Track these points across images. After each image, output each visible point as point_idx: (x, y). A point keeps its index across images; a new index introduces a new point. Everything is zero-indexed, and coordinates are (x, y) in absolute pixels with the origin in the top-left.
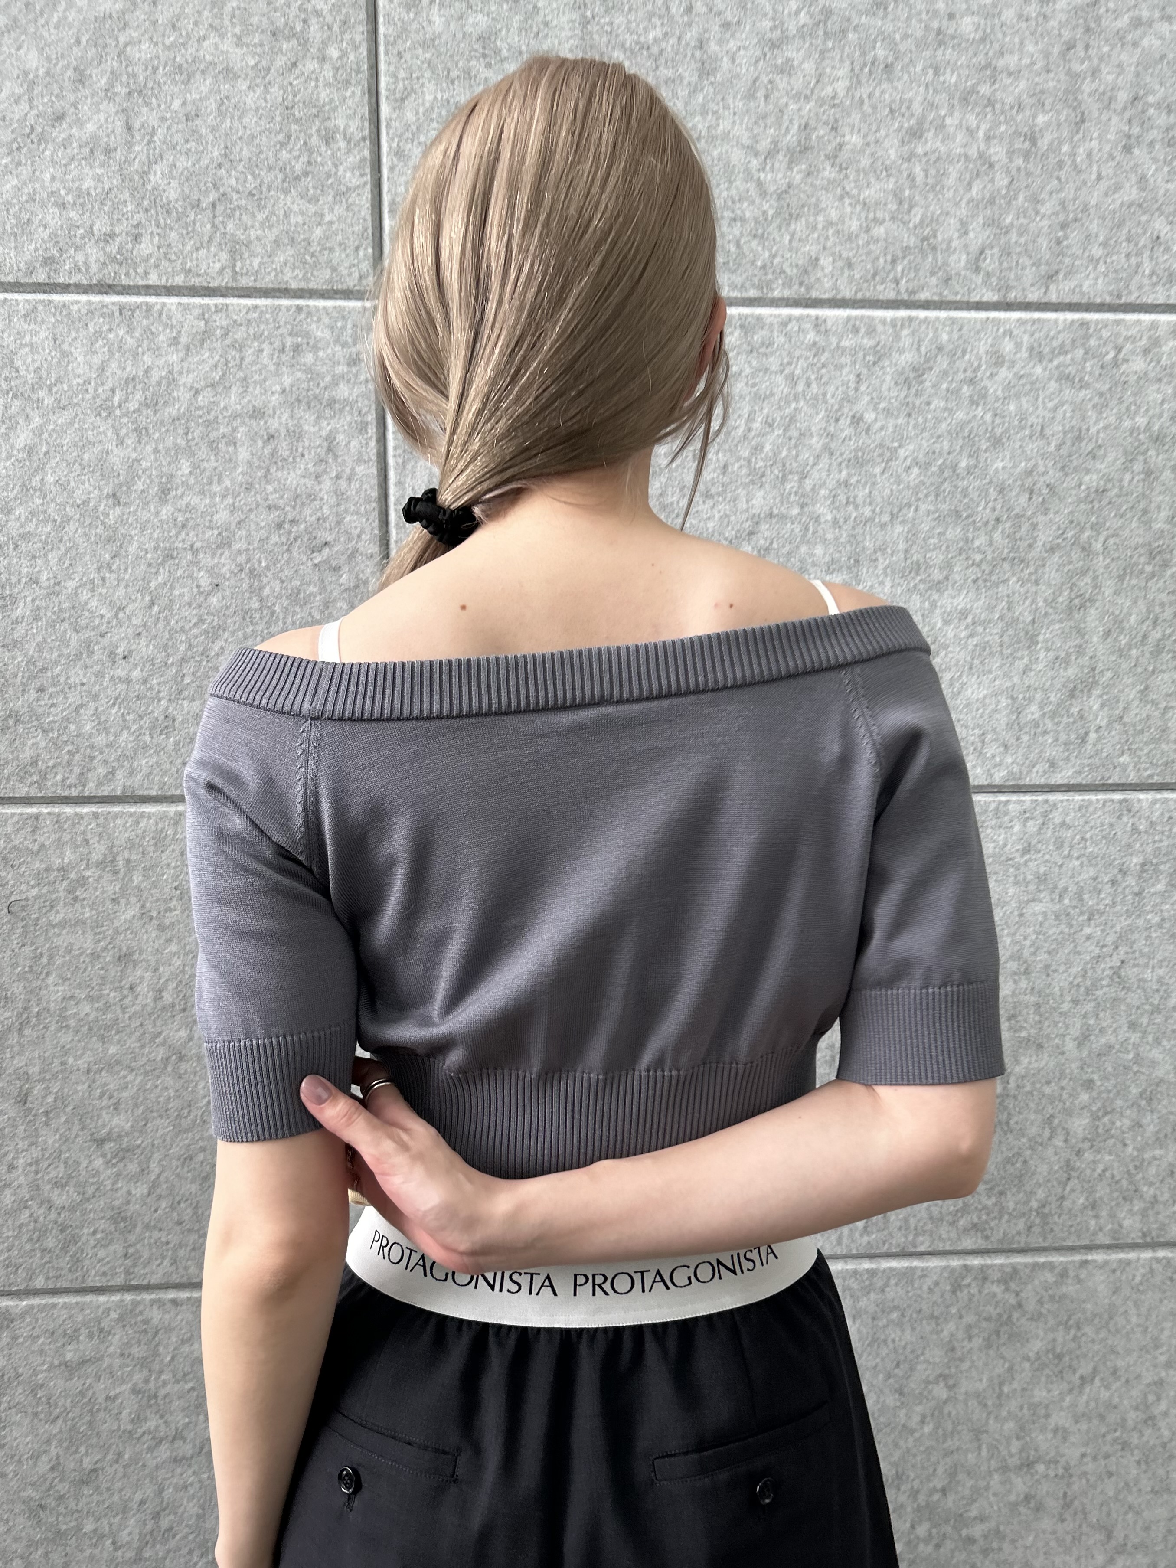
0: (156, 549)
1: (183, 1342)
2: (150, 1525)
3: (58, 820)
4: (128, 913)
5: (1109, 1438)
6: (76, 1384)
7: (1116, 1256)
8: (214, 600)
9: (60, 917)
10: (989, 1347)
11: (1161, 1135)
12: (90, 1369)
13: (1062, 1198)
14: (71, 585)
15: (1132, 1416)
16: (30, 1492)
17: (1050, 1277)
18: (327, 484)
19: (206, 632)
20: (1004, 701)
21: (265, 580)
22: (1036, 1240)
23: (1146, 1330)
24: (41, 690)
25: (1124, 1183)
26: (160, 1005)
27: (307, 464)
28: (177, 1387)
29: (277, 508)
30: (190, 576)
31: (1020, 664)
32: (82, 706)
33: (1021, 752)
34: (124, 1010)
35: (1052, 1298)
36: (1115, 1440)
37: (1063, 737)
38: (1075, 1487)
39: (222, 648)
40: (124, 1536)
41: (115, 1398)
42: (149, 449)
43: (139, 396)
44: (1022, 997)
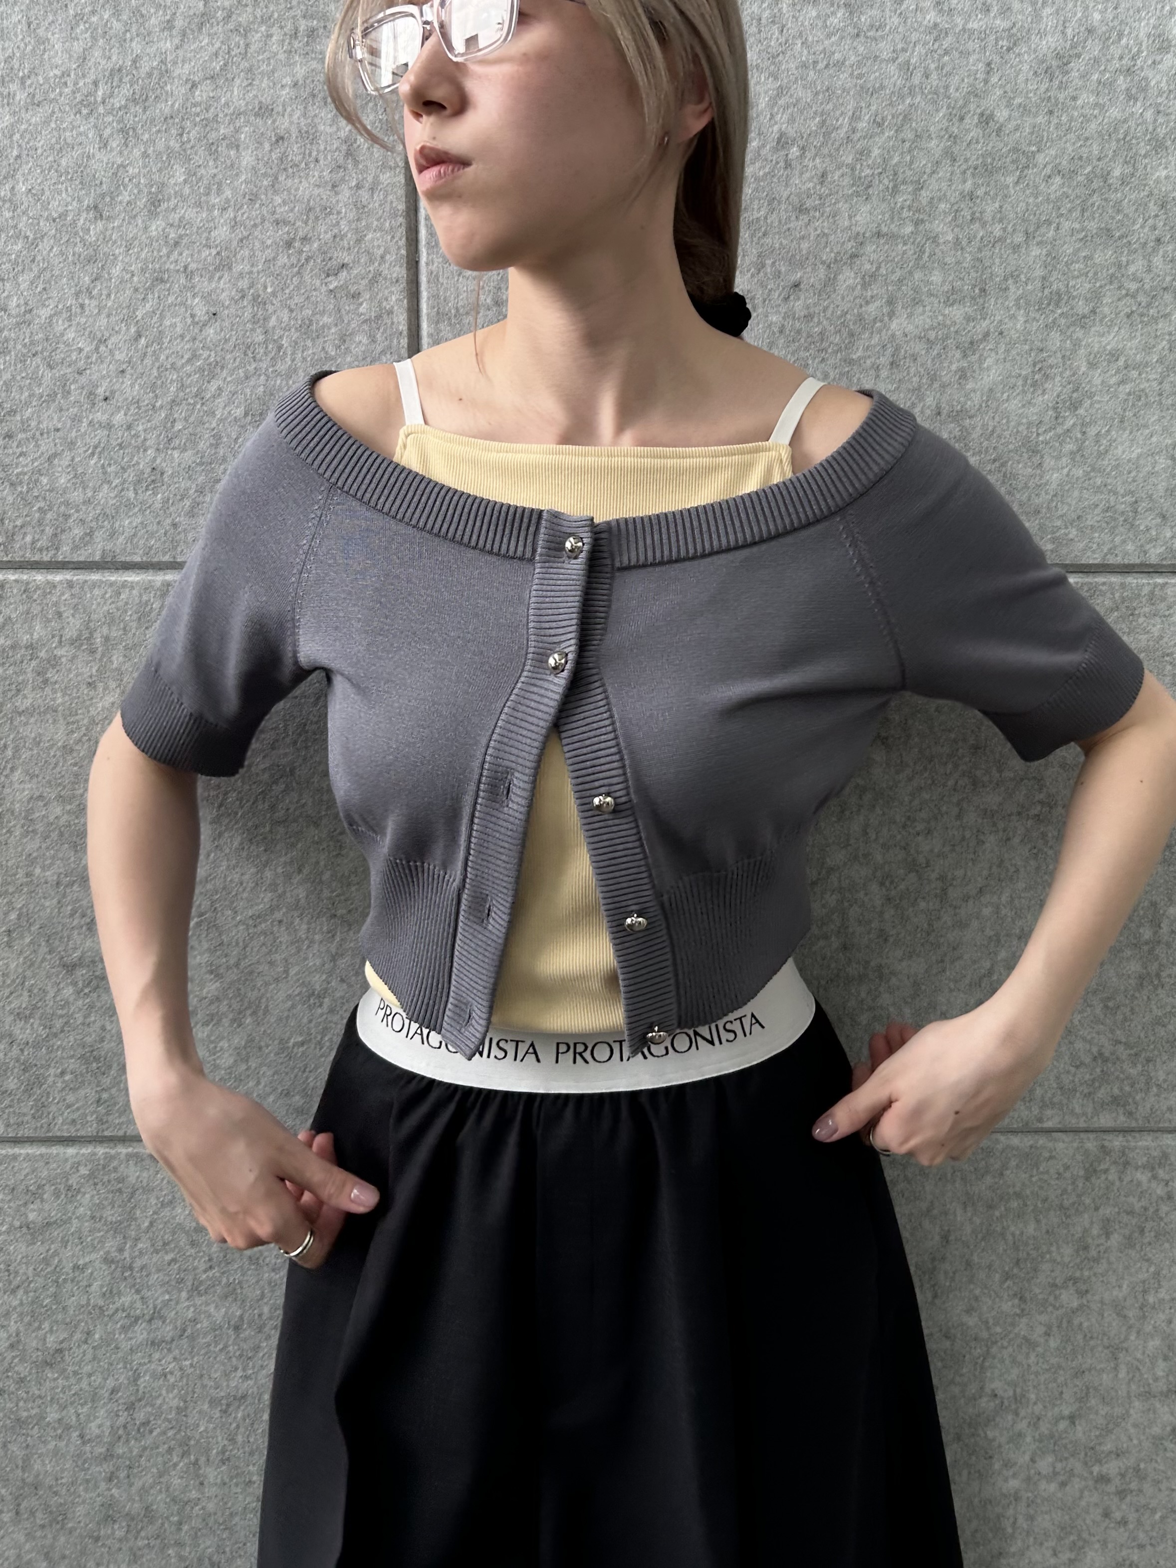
0: (143, 270)
2: (123, 1417)
3: (27, 589)
6: (39, 1248)
8: (210, 331)
9: (28, 703)
12: (55, 1233)
14: (45, 313)
18: (345, 193)
19: (201, 370)
21: (271, 309)
27: (322, 171)
29: (286, 223)
30: (183, 304)
32: (55, 455)
39: (219, 389)
40: (93, 1428)
41: (85, 1267)
42: (137, 152)
43: (125, 91)
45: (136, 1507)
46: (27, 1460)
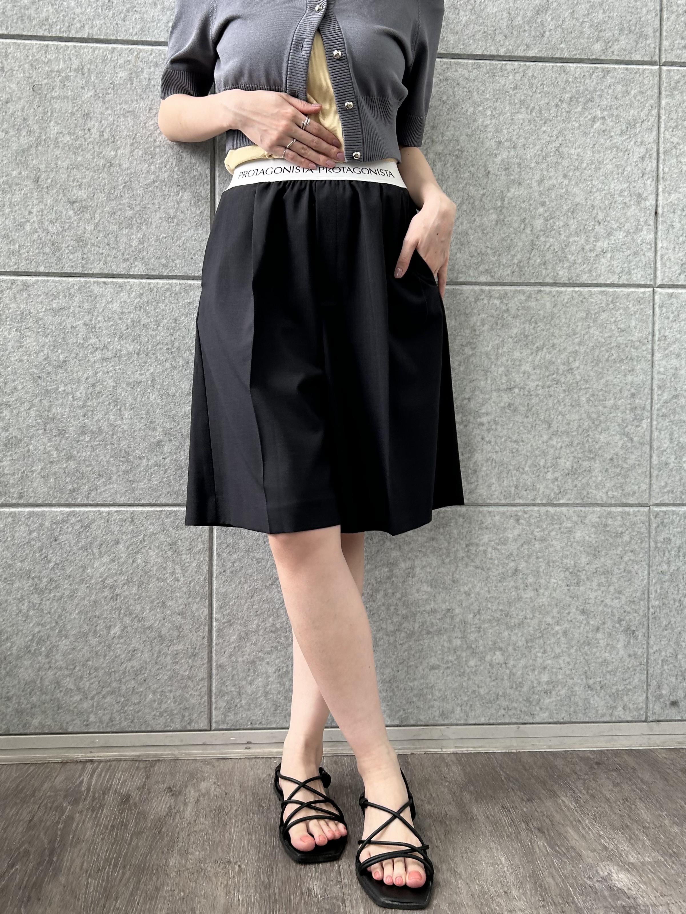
1: (108, 303)
2: (91, 390)
5: (550, 378)
7: (555, 289)
9: (57, 94)
10: (493, 330)
11: (578, 230)
13: (529, 258)
15: (562, 367)
17: (523, 298)
20: (505, 15)
22: (516, 280)
23: (569, 326)
25: (560, 253)
26: (102, 139)
33: (513, 40)
34: (85, 140)
35: (523, 308)
36: (553, 379)
37: (533, 34)
38: (533, 401)
40: (78, 394)
44: (512, 160)
45: (95, 428)
46: (50, 407)
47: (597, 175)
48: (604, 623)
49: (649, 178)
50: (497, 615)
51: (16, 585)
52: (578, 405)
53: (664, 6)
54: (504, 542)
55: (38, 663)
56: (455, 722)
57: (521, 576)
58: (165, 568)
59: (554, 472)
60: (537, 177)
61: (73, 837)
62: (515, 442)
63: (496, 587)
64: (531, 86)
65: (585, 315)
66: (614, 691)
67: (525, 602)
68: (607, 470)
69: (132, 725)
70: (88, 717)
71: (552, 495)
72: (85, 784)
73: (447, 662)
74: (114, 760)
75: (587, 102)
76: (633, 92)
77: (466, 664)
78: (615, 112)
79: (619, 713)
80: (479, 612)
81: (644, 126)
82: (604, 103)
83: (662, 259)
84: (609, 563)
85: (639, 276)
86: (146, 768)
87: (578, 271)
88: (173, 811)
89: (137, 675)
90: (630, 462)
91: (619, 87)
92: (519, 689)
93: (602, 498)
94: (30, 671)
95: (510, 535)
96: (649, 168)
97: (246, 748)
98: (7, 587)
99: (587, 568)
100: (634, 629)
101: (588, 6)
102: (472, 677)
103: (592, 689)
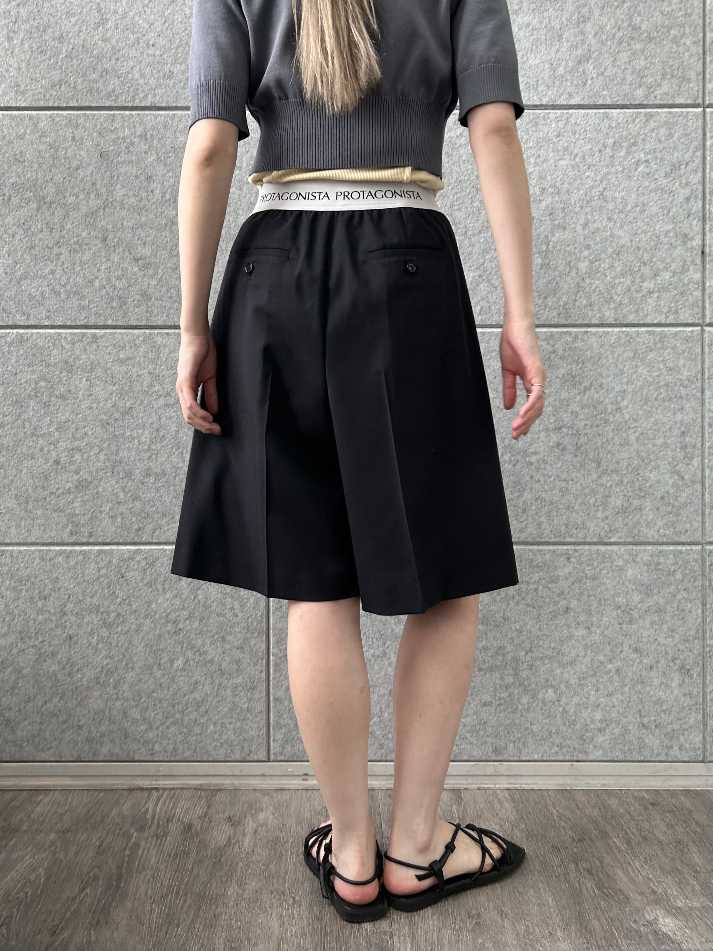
3: (123, 117)
4: (152, 158)
5: (598, 417)
6: (124, 369)
9: (122, 159)
11: (624, 271)
12: (130, 362)
13: (575, 300)
15: (610, 406)
16: (103, 416)
17: (569, 339)
20: (547, 66)
22: (562, 321)
23: (616, 366)
24: (117, 59)
25: (606, 294)
26: (164, 199)
28: (168, 372)
30: (182, 10)
31: (554, 48)
32: (134, 66)
33: (555, 89)
34: (149, 201)
35: (570, 349)
36: (601, 418)
37: (575, 82)
38: (582, 440)
40: (143, 439)
41: (141, 375)
44: (556, 205)
45: (159, 470)
46: (117, 451)
47: (642, 217)
48: (658, 662)
49: (694, 219)
50: (549, 653)
51: (86, 620)
52: (628, 444)
53: (707, 49)
54: (554, 580)
55: (107, 693)
56: (508, 759)
57: (572, 614)
58: (224, 604)
59: (604, 510)
60: (581, 221)
61: (139, 863)
62: (564, 480)
63: (547, 625)
64: (574, 133)
65: (632, 355)
66: (669, 730)
67: (577, 640)
68: (658, 509)
69: (195, 755)
70: (153, 746)
71: (603, 534)
72: (150, 811)
73: (500, 699)
74: (178, 789)
75: (631, 146)
76: (676, 135)
77: (518, 701)
78: (659, 155)
79: (675, 752)
80: (530, 650)
81: (689, 168)
82: (648, 146)
83: (709, 298)
84: (662, 601)
85: (687, 315)
86: (207, 797)
87: (624, 311)
88: (233, 841)
89: (198, 707)
90: (682, 500)
91: (663, 131)
92: (572, 726)
93: (653, 537)
94: (99, 701)
95: (561, 573)
96: (694, 209)
97: (303, 780)
98: (79, 621)
99: (639, 606)
100: (689, 667)
101: (629, 54)
102: (524, 714)
103: (646, 728)
